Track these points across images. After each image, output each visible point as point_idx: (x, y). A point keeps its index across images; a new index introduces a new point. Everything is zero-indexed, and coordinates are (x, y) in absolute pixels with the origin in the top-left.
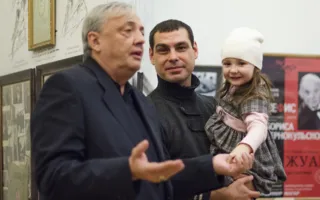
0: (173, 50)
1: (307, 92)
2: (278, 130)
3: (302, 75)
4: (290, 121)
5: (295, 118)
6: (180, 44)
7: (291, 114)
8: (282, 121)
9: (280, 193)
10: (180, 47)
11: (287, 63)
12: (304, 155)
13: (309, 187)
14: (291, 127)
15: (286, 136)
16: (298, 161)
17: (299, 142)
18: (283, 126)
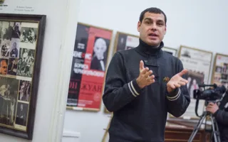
0: (155, 24)
1: (98, 49)
2: (81, 68)
3: (97, 38)
4: (87, 64)
5: (90, 62)
6: (160, 21)
7: (88, 60)
8: (83, 63)
9: (76, 104)
10: (159, 23)
11: (91, 30)
12: (91, 84)
13: (90, 102)
14: (87, 67)
15: (83, 72)
16: (87, 87)
17: (90, 76)
18: (83, 66)
